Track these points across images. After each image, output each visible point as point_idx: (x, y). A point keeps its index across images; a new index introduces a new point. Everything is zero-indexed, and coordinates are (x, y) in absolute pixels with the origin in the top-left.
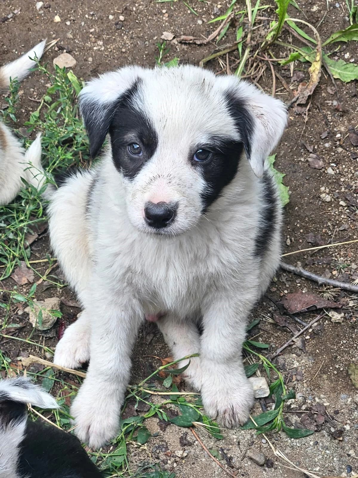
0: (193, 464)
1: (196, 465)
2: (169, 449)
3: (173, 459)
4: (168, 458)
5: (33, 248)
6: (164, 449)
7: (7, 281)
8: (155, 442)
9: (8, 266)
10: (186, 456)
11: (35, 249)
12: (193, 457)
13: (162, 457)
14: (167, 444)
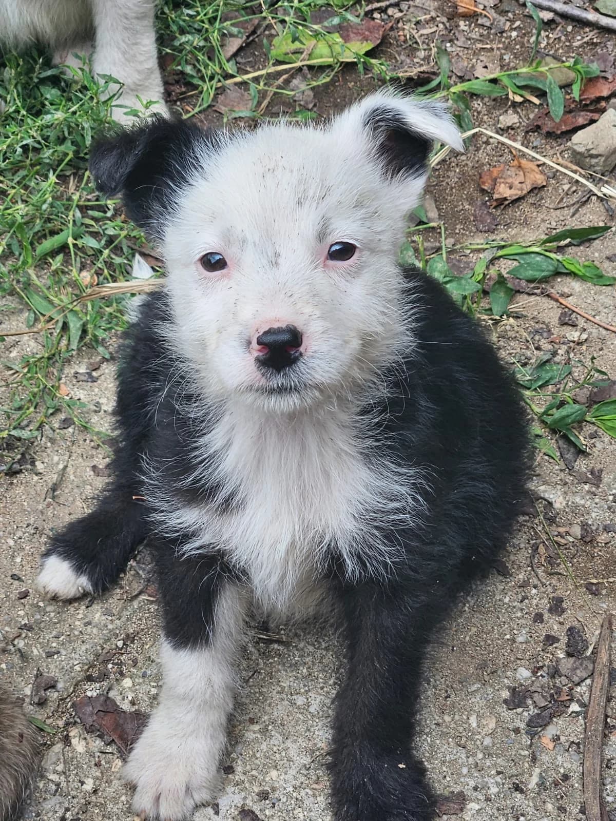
0: (601, 349)
1: (605, 351)
2: (553, 334)
3: (564, 347)
4: (556, 346)
5: (239, 59)
6: (545, 335)
7: (207, 113)
8: (527, 325)
9: (205, 89)
10: (586, 340)
11: (243, 61)
12: (598, 340)
13: (546, 346)
14: (547, 326)
